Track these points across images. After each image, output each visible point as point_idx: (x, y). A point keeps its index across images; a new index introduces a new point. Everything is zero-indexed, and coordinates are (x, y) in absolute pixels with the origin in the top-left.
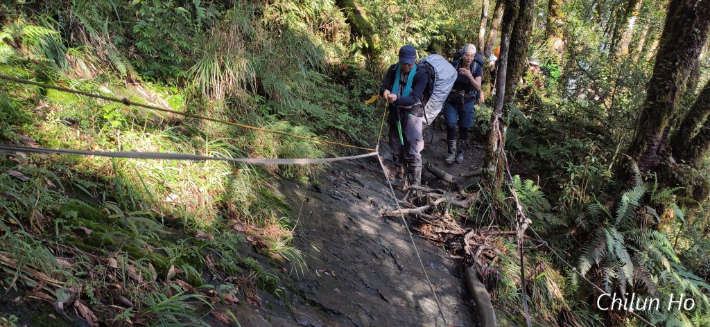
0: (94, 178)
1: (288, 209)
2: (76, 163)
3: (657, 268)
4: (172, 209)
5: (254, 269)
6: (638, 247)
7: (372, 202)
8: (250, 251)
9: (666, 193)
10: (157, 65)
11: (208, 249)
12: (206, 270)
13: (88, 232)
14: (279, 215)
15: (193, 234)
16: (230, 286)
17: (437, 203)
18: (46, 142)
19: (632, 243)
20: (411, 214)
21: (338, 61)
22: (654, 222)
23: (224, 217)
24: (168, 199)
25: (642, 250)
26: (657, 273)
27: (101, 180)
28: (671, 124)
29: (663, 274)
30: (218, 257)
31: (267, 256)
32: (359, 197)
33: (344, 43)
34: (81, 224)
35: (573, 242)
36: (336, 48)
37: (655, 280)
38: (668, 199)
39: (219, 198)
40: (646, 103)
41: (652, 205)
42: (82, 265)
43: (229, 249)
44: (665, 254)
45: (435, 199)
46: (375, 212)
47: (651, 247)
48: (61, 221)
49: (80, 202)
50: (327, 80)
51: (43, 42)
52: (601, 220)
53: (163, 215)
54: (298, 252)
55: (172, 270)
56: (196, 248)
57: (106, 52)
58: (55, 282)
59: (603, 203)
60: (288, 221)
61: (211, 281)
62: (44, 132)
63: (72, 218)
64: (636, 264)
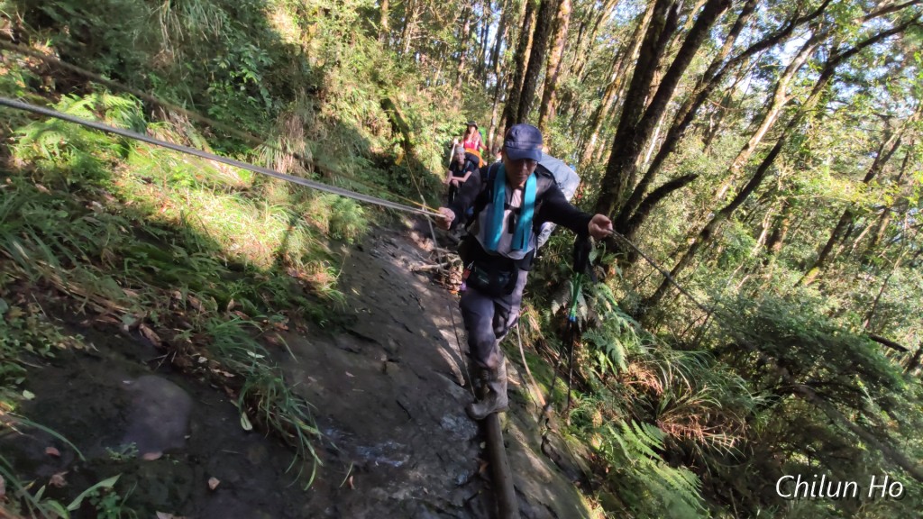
0: (165, 227)
1: (334, 260)
2: (150, 214)
3: (603, 309)
4: (235, 256)
5: (303, 305)
6: (591, 295)
7: (404, 260)
8: (300, 290)
9: (611, 257)
10: (229, 144)
11: (264, 288)
12: (261, 304)
13: (157, 270)
14: (327, 265)
15: (252, 276)
16: (281, 317)
17: (453, 261)
18: (121, 195)
19: (587, 292)
20: (433, 269)
21: (381, 151)
22: (602, 277)
23: (280, 265)
24: (232, 248)
25: (594, 296)
26: (603, 313)
27: (171, 229)
28: (616, 208)
29: (607, 314)
30: (272, 295)
31: (315, 296)
32: (393, 255)
33: (387, 138)
34: (151, 264)
35: (548, 291)
36: (380, 141)
37: (601, 318)
38: (612, 261)
39: (276, 249)
40: (600, 193)
41: (602, 265)
42: (149, 296)
43: (282, 289)
44: (608, 300)
45: (452, 258)
46: (406, 267)
47: (599, 294)
48: (131, 260)
49: (150, 245)
50: (371, 165)
51: (126, 116)
52: (568, 276)
53: (225, 260)
54: (340, 293)
55: (231, 303)
56: (253, 287)
57: (184, 129)
58: (122, 309)
59: (569, 263)
60: (334, 270)
61: (265, 312)
62: (119, 187)
63: (142, 258)
64: (589, 306)
